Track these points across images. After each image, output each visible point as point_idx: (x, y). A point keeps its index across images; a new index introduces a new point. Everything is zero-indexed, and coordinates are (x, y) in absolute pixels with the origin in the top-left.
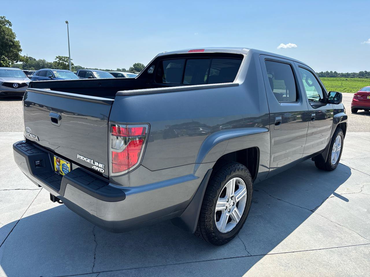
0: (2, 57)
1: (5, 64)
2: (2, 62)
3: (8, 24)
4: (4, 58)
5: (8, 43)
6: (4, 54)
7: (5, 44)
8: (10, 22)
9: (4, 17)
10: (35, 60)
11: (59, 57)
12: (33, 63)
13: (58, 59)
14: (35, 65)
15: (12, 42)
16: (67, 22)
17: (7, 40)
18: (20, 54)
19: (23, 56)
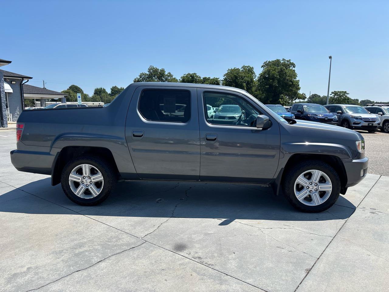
0: (281, 96)
1: (282, 102)
2: (280, 100)
3: (292, 66)
4: (282, 96)
5: (288, 83)
6: (282, 93)
7: (286, 84)
8: (294, 64)
9: (289, 60)
10: (319, 96)
11: (335, 92)
12: (317, 100)
13: (333, 95)
14: (319, 101)
15: (291, 82)
16: (330, 57)
17: (288, 80)
18: (298, 92)
19: (302, 93)
